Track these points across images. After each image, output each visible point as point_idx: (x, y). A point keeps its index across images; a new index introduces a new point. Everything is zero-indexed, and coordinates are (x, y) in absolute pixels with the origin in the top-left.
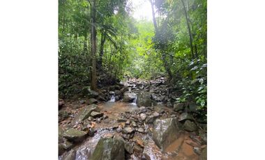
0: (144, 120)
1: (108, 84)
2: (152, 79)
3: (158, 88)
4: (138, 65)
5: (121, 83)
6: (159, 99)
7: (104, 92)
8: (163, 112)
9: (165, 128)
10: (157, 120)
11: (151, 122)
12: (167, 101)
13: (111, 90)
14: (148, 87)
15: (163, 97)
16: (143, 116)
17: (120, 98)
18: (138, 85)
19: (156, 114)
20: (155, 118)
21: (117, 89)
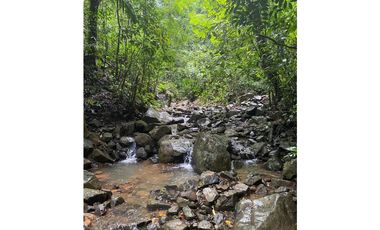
0: (212, 203)
1: (116, 117)
2: (231, 99)
3: (246, 123)
4: (194, 63)
5: (150, 113)
6: (248, 151)
7: (107, 140)
8: (258, 183)
9: (262, 218)
10: (244, 202)
11: (230, 207)
12: (267, 155)
13: (124, 133)
14: (222, 121)
15: (258, 146)
16: (210, 193)
17: (151, 152)
18: (196, 119)
19: (241, 187)
20: (239, 196)
21: (140, 129)
